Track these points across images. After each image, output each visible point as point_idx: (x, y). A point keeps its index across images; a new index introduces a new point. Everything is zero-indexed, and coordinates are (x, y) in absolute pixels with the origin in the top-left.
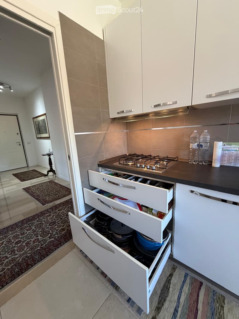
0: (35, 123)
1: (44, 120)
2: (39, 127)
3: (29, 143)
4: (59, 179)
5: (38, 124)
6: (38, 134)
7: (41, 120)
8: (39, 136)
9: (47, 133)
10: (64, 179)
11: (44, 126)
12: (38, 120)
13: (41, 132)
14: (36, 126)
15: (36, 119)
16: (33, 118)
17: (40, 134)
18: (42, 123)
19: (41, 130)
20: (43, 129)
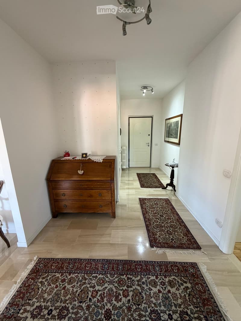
0: (166, 124)
1: (177, 122)
2: (169, 130)
3: (156, 145)
4: (178, 201)
5: (169, 126)
6: (166, 137)
7: (174, 122)
8: (167, 139)
9: (177, 138)
10: (185, 205)
11: (175, 129)
12: (170, 122)
13: (170, 136)
14: (167, 129)
15: (168, 120)
16: (166, 120)
17: (169, 137)
18: (174, 126)
19: (171, 133)
20: (174, 133)
